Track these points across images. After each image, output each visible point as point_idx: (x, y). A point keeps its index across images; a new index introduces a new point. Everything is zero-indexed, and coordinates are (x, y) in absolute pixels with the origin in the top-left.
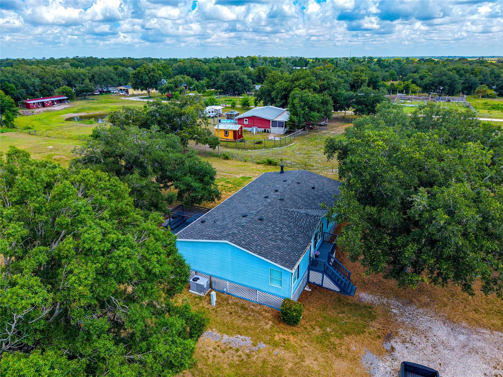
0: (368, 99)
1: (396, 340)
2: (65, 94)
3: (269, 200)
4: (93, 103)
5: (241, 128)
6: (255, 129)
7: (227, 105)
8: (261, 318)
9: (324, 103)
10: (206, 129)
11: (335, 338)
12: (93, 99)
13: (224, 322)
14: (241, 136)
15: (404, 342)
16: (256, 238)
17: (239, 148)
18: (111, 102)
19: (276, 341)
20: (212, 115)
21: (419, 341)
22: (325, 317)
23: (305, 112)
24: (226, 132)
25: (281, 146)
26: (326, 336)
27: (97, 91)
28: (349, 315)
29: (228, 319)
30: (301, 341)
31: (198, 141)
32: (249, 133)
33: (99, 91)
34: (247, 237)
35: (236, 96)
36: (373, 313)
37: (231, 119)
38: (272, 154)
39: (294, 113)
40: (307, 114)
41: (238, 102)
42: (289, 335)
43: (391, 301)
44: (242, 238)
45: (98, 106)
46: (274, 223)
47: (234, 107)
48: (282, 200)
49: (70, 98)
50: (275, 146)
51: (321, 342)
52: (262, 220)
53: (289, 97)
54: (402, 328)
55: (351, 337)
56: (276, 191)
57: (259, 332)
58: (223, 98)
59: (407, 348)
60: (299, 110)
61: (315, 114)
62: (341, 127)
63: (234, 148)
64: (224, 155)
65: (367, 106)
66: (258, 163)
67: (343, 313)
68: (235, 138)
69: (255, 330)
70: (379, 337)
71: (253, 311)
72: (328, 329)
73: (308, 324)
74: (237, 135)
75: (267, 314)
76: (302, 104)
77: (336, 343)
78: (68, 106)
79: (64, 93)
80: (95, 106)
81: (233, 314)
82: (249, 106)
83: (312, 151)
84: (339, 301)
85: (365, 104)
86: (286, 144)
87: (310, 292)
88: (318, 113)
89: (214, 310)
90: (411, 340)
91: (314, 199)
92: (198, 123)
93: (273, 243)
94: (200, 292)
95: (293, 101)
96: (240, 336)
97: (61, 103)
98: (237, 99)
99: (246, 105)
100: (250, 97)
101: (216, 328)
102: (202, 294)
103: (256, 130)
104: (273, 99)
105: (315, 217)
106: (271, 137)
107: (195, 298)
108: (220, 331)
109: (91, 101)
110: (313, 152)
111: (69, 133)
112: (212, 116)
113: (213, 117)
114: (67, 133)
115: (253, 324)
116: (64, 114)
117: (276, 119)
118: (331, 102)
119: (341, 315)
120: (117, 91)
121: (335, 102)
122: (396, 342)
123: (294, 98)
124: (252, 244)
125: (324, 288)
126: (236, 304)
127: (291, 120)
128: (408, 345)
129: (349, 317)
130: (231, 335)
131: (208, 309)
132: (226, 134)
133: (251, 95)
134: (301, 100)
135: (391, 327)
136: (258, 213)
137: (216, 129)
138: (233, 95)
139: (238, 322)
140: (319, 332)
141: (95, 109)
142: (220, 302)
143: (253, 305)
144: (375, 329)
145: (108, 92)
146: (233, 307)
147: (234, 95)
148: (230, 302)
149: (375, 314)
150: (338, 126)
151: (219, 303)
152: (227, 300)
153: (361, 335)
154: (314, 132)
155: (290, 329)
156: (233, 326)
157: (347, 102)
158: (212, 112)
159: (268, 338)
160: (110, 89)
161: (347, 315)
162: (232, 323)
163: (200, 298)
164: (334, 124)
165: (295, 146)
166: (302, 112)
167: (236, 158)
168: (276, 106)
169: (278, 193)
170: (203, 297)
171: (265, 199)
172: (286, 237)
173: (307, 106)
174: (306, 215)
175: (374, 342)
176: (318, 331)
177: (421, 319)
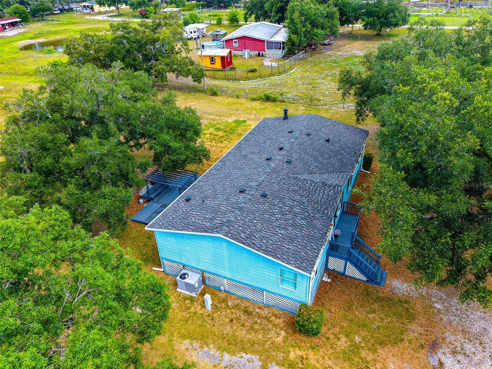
0: (381, 9)
1: (443, 350)
2: (17, 15)
3: (273, 165)
4: (52, 24)
5: (230, 53)
6: (246, 53)
7: (212, 22)
8: (270, 326)
9: (329, 16)
10: (187, 58)
11: (367, 351)
12: (53, 20)
13: (223, 334)
14: (230, 63)
15: (454, 353)
16: (259, 226)
17: (229, 80)
18: (73, 23)
19: (291, 361)
20: (194, 35)
21: (473, 350)
22: (351, 321)
23: (306, 30)
24: (212, 58)
25: (280, 73)
26: (355, 348)
27: (57, 9)
28: (380, 316)
29: (228, 330)
30: (324, 358)
31: (179, 73)
32: (239, 57)
33: (59, 9)
34: (248, 226)
35: (221, 9)
36: (411, 310)
37: (218, 41)
38: (270, 86)
39: (294, 31)
40: (309, 32)
41: (225, 17)
42: (308, 350)
43: (432, 290)
44: (241, 228)
45: (58, 28)
46: (282, 199)
47: (220, 24)
48: (289, 162)
49: (25, 20)
50: (272, 75)
51: (349, 359)
52: (265, 197)
53: (286, 10)
54: (449, 331)
55: (386, 349)
56: (281, 149)
57: (269, 348)
58: (206, 13)
59: (459, 361)
60: (300, 26)
61: (319, 31)
62: (349, 45)
63: (222, 79)
64: (211, 90)
65: (379, 18)
66: (254, 100)
67: (373, 312)
68: (223, 66)
69: (263, 345)
70: (422, 347)
71: (259, 316)
72: (356, 338)
73: (331, 332)
74: (226, 62)
75: (277, 321)
76: (303, 18)
77: (369, 359)
78: (23, 30)
79: (16, 13)
80: (56, 29)
81: (235, 322)
82: (238, 22)
83: (317, 79)
84: (367, 294)
85: (376, 16)
86: (285, 71)
87: (329, 283)
88: (322, 30)
89: (209, 316)
90: (462, 349)
91: (330, 157)
92: (177, 50)
93: (282, 232)
94: (191, 291)
95: (292, 15)
96: (244, 354)
97: (14, 26)
98: (224, 14)
99: (234, 21)
100: (238, 10)
101: (214, 343)
102: (193, 295)
103: (249, 54)
104: (266, 12)
105: (335, 187)
106: (267, 63)
107: (185, 299)
108: (219, 349)
109: (50, 22)
110: (318, 81)
111: (23, 67)
112: (194, 37)
113: (195, 39)
114: (21, 67)
115: (260, 336)
116: (17, 41)
117: (272, 39)
118: (337, 15)
119: (371, 316)
120: (80, 8)
121: (342, 14)
122: (444, 354)
123: (293, 12)
124: (255, 236)
125: (347, 276)
126: (237, 306)
127: (290, 39)
128: (460, 357)
129: (381, 319)
130: (233, 353)
131: (202, 315)
132: (212, 61)
133: (240, 7)
134: (302, 14)
135: (435, 330)
136: (259, 186)
137: (200, 56)
138: (218, 8)
139: (242, 333)
140: (346, 342)
141: (56, 33)
142: (217, 305)
143: (260, 308)
144: (416, 335)
145: (71, 10)
146: (233, 311)
147: (220, 7)
148: (229, 304)
149: (414, 312)
150: (345, 46)
151: (215, 305)
152: (225, 301)
153: (400, 345)
154: (317, 53)
155: (309, 341)
156: (235, 340)
157: (356, 14)
158: (195, 32)
159: (281, 356)
160: (73, 6)
161: (378, 315)
162: (234, 336)
163: (192, 299)
164: (340, 43)
165: (296, 74)
166: (304, 29)
167: (226, 93)
168: (271, 22)
169: (283, 152)
170: (195, 297)
171: (267, 162)
172: (299, 221)
173: (309, 22)
174: (323, 184)
175: (416, 355)
176: (343, 343)
177: (472, 316)
